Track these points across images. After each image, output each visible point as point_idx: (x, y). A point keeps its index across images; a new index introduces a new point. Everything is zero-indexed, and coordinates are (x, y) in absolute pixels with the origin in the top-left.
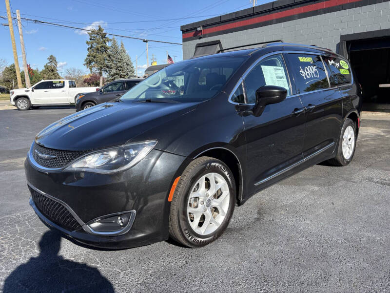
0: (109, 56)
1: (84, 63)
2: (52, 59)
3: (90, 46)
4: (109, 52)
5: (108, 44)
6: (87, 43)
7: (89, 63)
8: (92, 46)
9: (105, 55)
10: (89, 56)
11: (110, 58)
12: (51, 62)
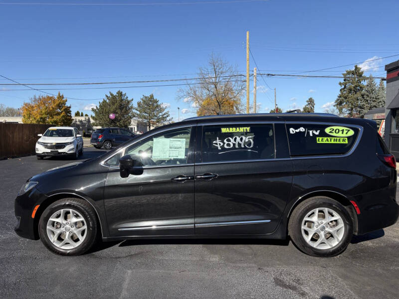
0: (363, 96)
1: (335, 104)
2: (311, 101)
3: (343, 87)
4: (363, 92)
5: (365, 83)
6: (340, 84)
7: (339, 103)
8: (345, 87)
9: (358, 95)
10: (340, 97)
11: (363, 98)
12: (309, 104)
